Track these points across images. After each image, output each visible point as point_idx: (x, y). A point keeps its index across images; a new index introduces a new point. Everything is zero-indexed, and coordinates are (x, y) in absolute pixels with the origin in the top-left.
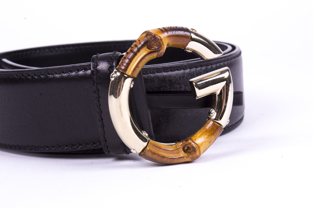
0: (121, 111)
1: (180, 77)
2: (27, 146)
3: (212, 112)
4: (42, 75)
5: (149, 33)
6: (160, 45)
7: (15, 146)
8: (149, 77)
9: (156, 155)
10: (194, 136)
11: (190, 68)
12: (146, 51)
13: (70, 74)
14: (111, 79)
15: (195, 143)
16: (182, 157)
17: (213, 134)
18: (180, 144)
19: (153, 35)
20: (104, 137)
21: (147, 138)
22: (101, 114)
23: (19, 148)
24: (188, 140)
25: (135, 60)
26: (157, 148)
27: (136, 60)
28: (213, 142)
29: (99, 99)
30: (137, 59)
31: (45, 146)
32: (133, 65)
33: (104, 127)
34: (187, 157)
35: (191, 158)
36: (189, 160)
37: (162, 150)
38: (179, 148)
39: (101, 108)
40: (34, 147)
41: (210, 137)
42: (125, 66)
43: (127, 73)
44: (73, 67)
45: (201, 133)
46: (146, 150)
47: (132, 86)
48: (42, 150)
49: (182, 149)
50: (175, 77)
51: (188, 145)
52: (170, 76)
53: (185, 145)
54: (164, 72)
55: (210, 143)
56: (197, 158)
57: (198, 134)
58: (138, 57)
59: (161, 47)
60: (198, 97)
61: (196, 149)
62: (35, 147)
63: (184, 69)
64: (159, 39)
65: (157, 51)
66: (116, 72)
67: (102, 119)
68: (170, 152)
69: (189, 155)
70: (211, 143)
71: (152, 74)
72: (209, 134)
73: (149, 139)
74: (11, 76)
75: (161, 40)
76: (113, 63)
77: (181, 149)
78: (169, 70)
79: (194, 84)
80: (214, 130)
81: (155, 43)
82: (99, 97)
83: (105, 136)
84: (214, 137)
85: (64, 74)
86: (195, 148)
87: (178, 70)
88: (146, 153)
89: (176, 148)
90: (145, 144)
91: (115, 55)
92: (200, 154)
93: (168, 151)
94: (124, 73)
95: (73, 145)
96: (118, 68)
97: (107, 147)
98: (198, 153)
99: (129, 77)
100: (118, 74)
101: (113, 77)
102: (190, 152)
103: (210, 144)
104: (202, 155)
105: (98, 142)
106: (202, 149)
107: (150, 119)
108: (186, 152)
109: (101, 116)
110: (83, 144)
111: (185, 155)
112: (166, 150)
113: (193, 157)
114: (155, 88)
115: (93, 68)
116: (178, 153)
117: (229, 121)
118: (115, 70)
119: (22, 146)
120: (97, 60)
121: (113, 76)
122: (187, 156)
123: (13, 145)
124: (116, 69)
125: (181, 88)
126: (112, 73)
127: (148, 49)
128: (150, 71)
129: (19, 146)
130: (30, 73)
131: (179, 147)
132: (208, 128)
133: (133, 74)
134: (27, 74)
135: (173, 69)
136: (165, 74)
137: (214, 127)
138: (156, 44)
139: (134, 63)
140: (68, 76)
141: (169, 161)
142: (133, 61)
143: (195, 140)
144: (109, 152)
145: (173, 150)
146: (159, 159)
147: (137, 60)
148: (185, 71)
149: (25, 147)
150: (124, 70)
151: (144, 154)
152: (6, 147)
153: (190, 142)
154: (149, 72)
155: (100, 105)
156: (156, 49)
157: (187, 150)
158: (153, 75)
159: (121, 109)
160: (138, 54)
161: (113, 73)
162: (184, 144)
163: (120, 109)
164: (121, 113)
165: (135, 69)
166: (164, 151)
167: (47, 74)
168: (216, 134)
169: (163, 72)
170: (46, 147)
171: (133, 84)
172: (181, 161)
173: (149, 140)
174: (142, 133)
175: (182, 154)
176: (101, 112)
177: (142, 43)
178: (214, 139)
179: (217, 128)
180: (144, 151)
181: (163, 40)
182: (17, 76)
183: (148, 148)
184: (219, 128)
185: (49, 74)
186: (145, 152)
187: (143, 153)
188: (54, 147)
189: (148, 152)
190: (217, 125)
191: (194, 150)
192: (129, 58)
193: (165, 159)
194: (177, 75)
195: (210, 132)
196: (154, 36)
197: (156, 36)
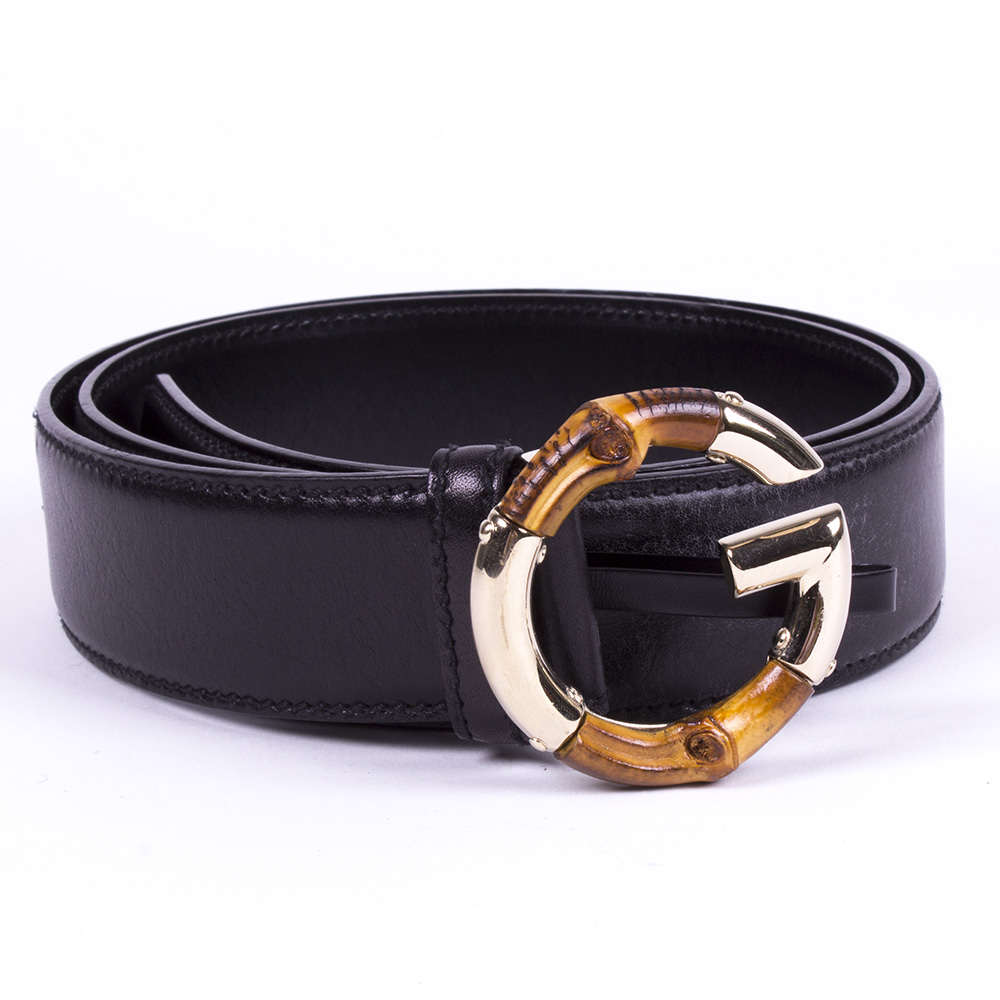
0: (505, 632)
1: (704, 511)
2: (231, 694)
3: (783, 637)
4: (284, 494)
5: (598, 411)
6: (626, 449)
7: (194, 690)
8: (606, 510)
9: (604, 761)
10: (723, 707)
11: (741, 484)
12: (583, 464)
13: (365, 499)
14: (481, 536)
15: (723, 731)
16: (679, 769)
17: (778, 705)
18: (677, 730)
19: (608, 416)
20: (457, 693)
21: (579, 709)
22: (450, 626)
23: (204, 697)
24: (701, 721)
25: (551, 489)
26: (606, 739)
27: (555, 489)
28: (780, 728)
29: (446, 582)
30: (559, 484)
31: (283, 701)
32: (546, 501)
33: (457, 664)
34: (697, 770)
35: (707, 772)
36: (701, 777)
37: (620, 745)
38: (674, 742)
39: (450, 608)
40: (250, 701)
41: (770, 712)
42: (521, 505)
43: (527, 523)
44: (376, 480)
45: (745, 699)
46: (573, 744)
47: (541, 559)
48: (275, 712)
49: (684, 744)
50: (688, 511)
51: (701, 736)
52: (673, 507)
53: (693, 736)
54: (656, 493)
55: (768, 730)
56: (727, 774)
57: (737, 701)
58: (562, 480)
59: (629, 453)
60: (743, 592)
61: (725, 747)
62: (255, 700)
63: (720, 487)
64: (623, 432)
65: (618, 465)
66: (494, 519)
67: (454, 643)
68: (646, 751)
69: (703, 764)
70: (771, 731)
71: (618, 499)
72: (766, 704)
73: (586, 709)
74: (194, 485)
75: (631, 433)
76: (492, 482)
77: (680, 746)
78: (671, 488)
79: (730, 553)
80: (781, 694)
81: (612, 440)
82: (447, 578)
83: (460, 690)
84: (782, 712)
85: (348, 499)
86: (722, 746)
87: (699, 488)
88: (572, 753)
89: (666, 740)
90: (574, 725)
91: (499, 458)
92: (736, 764)
93: (641, 750)
94: (520, 523)
95: (368, 706)
96: (502, 507)
97: (466, 722)
98: (728, 760)
99: (530, 533)
100: (502, 523)
101: (488, 532)
102: (706, 756)
103: (769, 733)
104: (742, 765)
105: (441, 703)
106: (742, 748)
107: (597, 645)
108: (693, 755)
109: (450, 632)
110: (396, 705)
111: (693, 762)
112: (634, 745)
113: (714, 770)
114: (625, 544)
115: (434, 490)
116: (670, 755)
117: (834, 666)
118: (493, 511)
119: (215, 693)
120: (447, 468)
121: (488, 528)
122: (696, 765)
123: (188, 686)
124: (498, 509)
125: (708, 544)
126: (485, 521)
127: (592, 455)
128: (611, 492)
129: (207, 692)
130: (249, 485)
131: (675, 738)
132: (766, 687)
133: (545, 527)
134: (239, 485)
135: (684, 485)
136: (659, 500)
137: (785, 685)
138: (614, 444)
139: (550, 496)
140: (361, 504)
141: (640, 780)
142: (546, 491)
143: (723, 719)
144: (470, 735)
145: (654, 748)
146: (610, 770)
147: (557, 487)
148: (723, 491)
149: (223, 698)
150: (516, 515)
151: (567, 755)
152: (166, 688)
153: (708, 727)
154: (608, 493)
155: (449, 601)
156: (614, 459)
157: (697, 748)
158: (621, 502)
159: (506, 626)
160: (562, 473)
161: (488, 520)
162: (688, 731)
163: (503, 624)
164: (506, 638)
165: (549, 515)
166: (627, 747)
167: (300, 494)
168: (787, 706)
169: (652, 495)
170: (285, 704)
171: (544, 551)
172: (677, 778)
173: (586, 713)
174: (566, 693)
175: (682, 758)
176: (452, 621)
177: (574, 441)
178: (783, 720)
179: (793, 688)
180: (569, 748)
181: (637, 435)
182: (210, 487)
183: (579, 739)
184: (800, 690)
185: (304, 494)
186: (570, 751)
187: (565, 754)
188: (309, 706)
189: (578, 751)
190: (793, 678)
191: (718, 750)
192: (535, 481)
193: (630, 774)
194: (695, 503)
195: (770, 698)
196: (611, 423)
197: (618, 422)
